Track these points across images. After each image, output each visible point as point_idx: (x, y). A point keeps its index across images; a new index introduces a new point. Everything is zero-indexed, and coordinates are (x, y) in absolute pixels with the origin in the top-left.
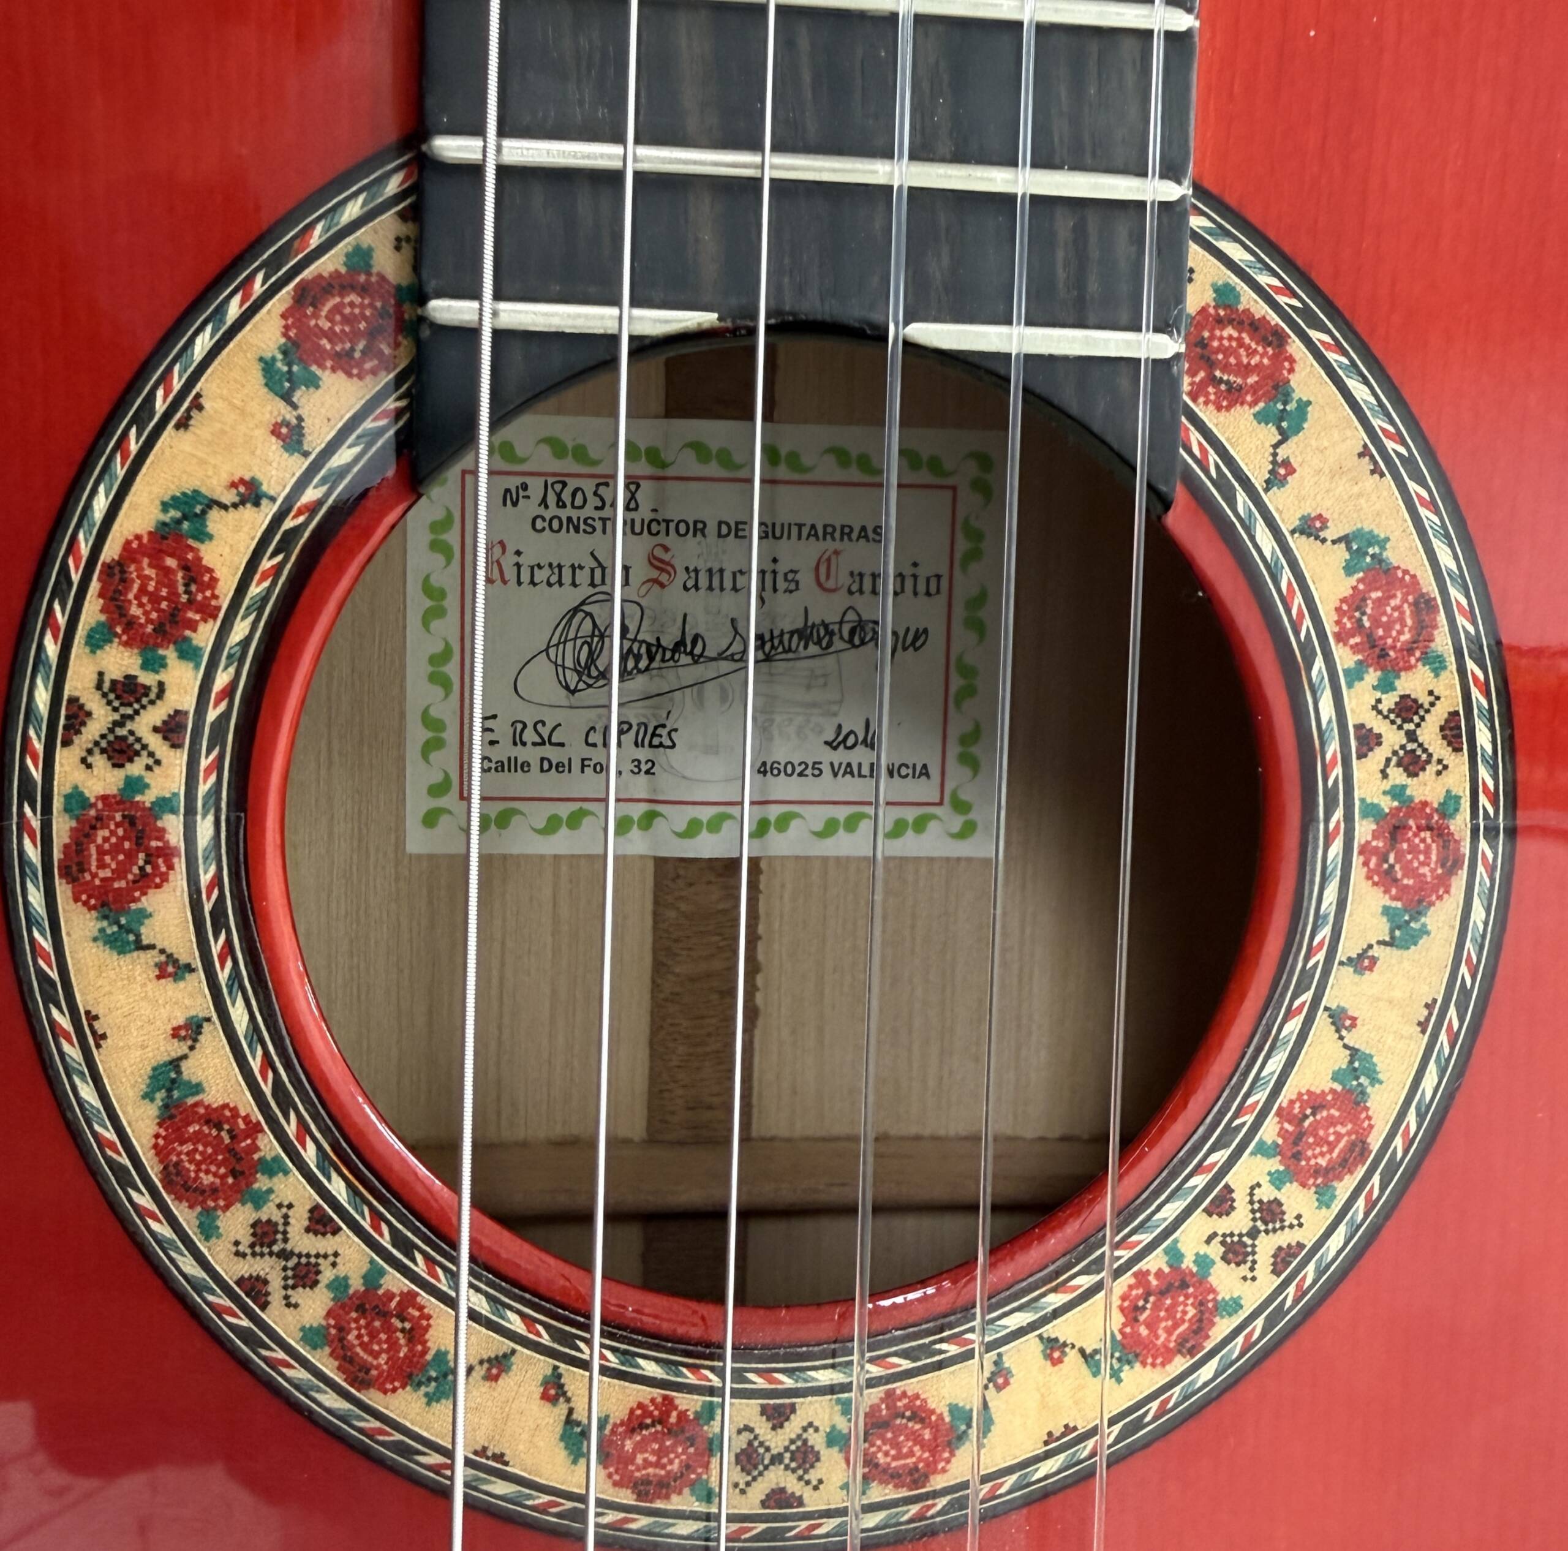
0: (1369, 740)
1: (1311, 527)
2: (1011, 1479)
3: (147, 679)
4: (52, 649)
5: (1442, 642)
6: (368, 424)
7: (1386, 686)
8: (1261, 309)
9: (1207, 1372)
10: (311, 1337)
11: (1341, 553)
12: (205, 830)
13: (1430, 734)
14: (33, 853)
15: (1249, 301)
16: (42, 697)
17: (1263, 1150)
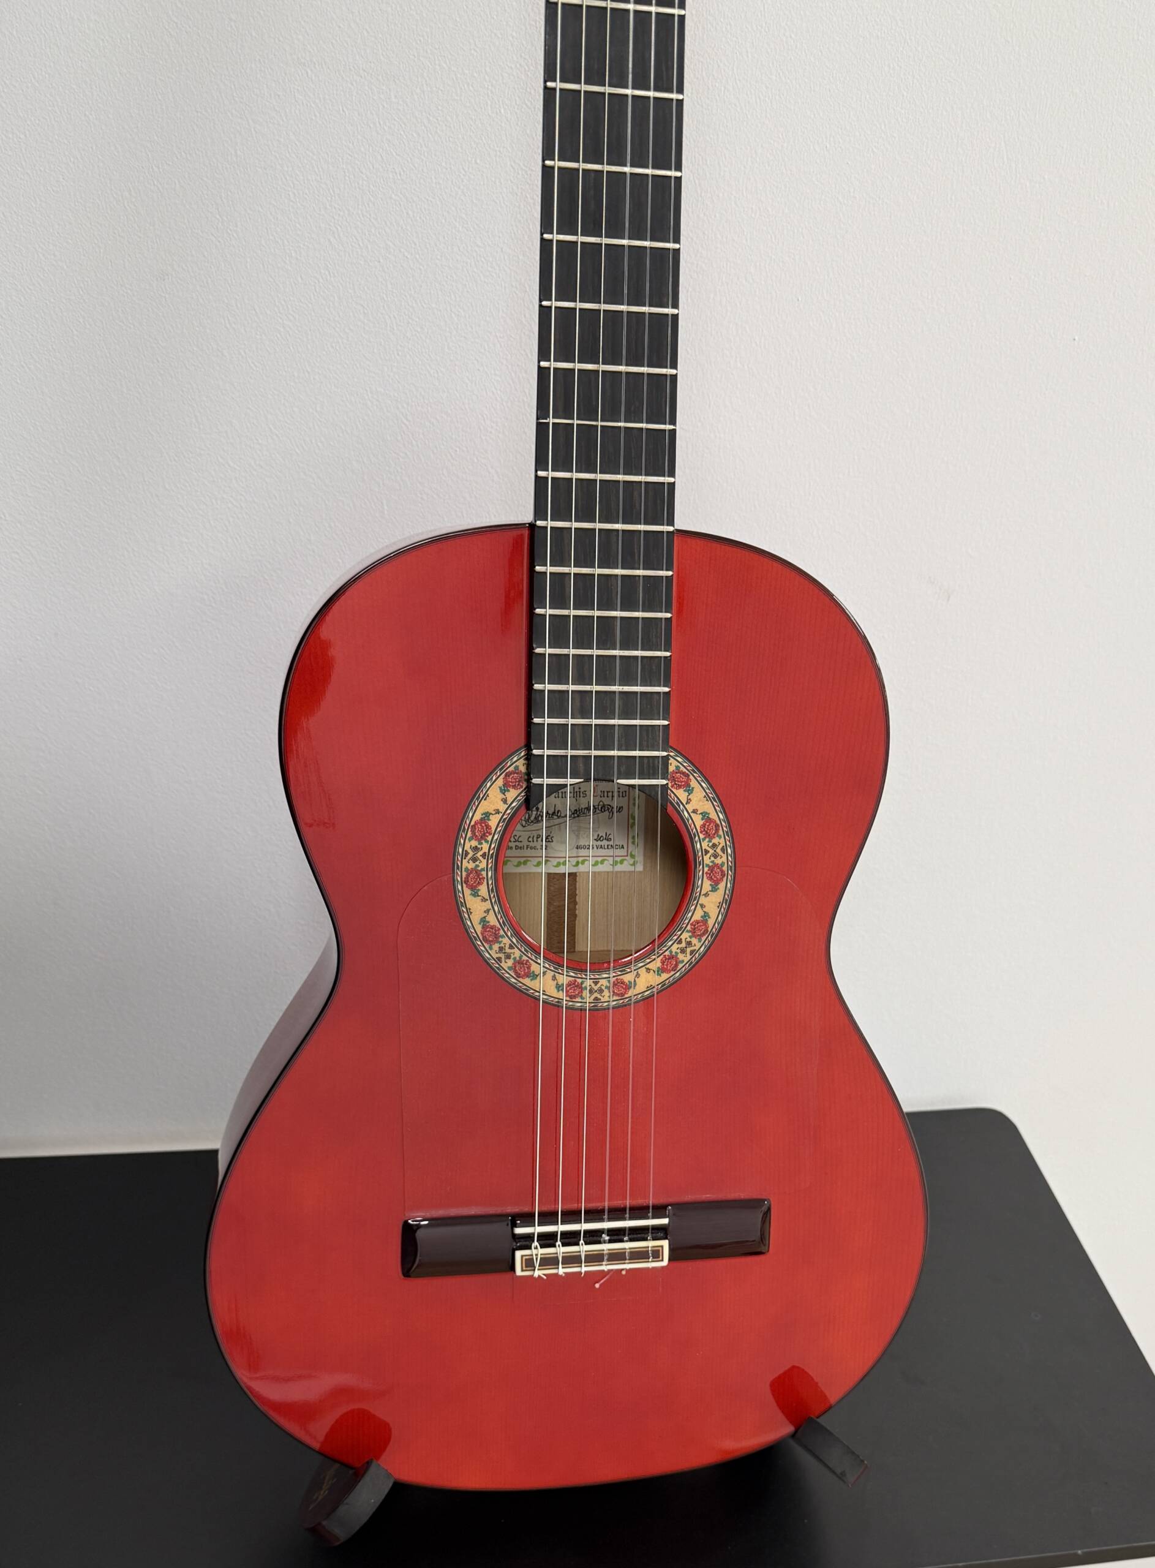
0: (707, 852)
1: (695, 811)
2: (640, 996)
3: (479, 846)
4: (462, 841)
5: (721, 833)
6: (519, 798)
7: (710, 841)
8: (685, 770)
9: (677, 974)
10: (509, 968)
11: (701, 816)
12: (490, 874)
13: (719, 850)
14: (459, 879)
15: (682, 768)
17: (688, 931)
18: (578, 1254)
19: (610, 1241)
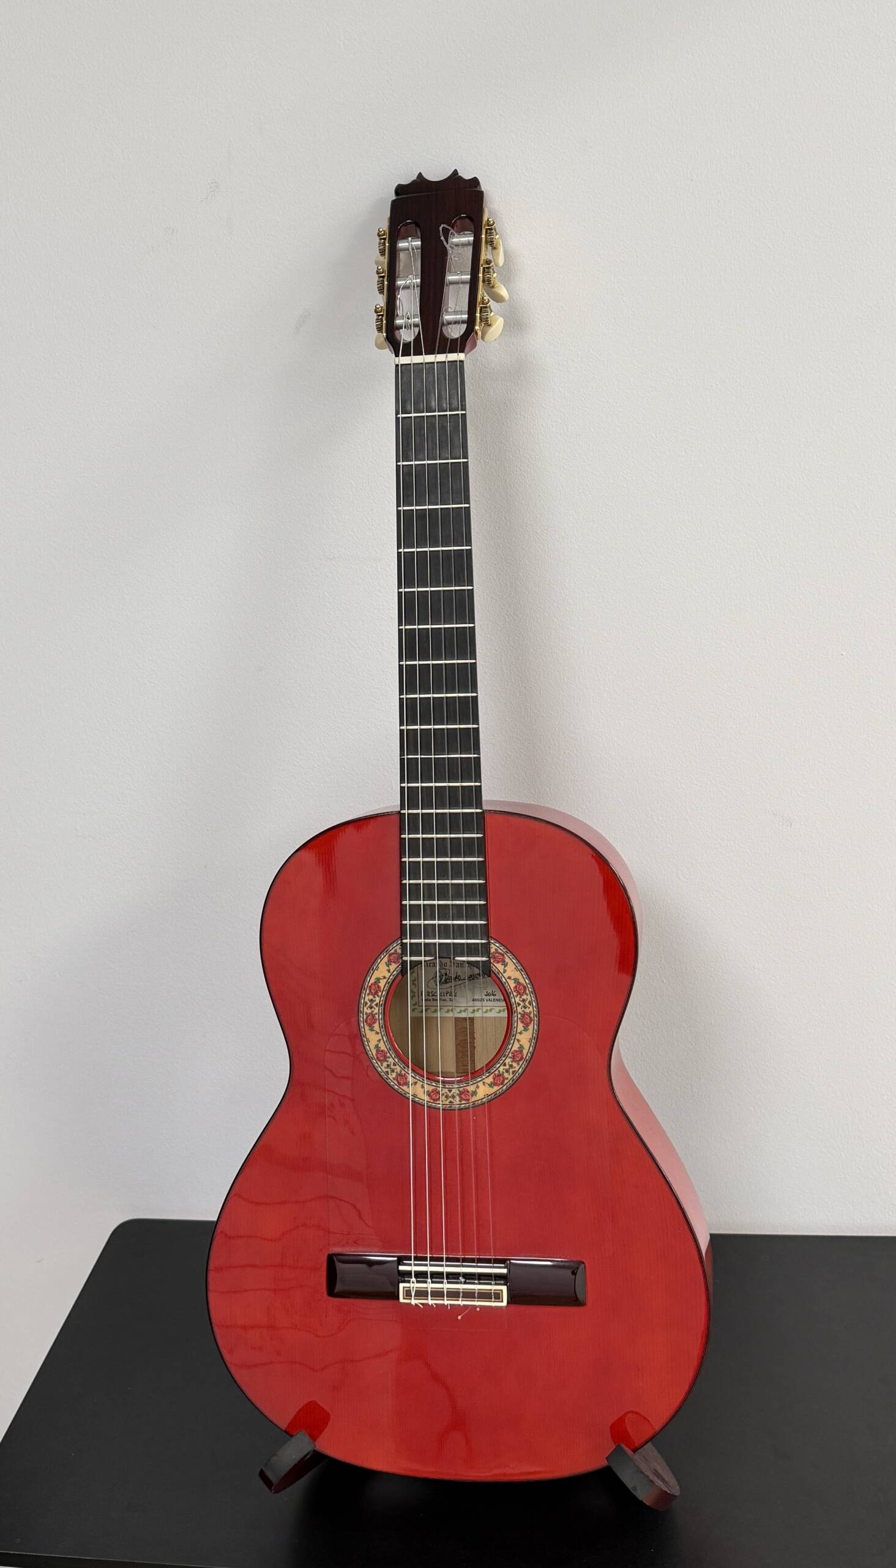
0: (519, 1004)
1: (509, 978)
2: (481, 1101)
3: (374, 999)
4: (363, 995)
5: (527, 992)
6: (398, 969)
7: (521, 997)
8: (501, 951)
9: (505, 1087)
10: (394, 1079)
11: (513, 981)
12: (381, 1017)
13: (527, 1003)
14: (362, 1019)
15: (499, 949)
16: (362, 1001)
17: (510, 1058)
18: (442, 1290)
19: (465, 1283)
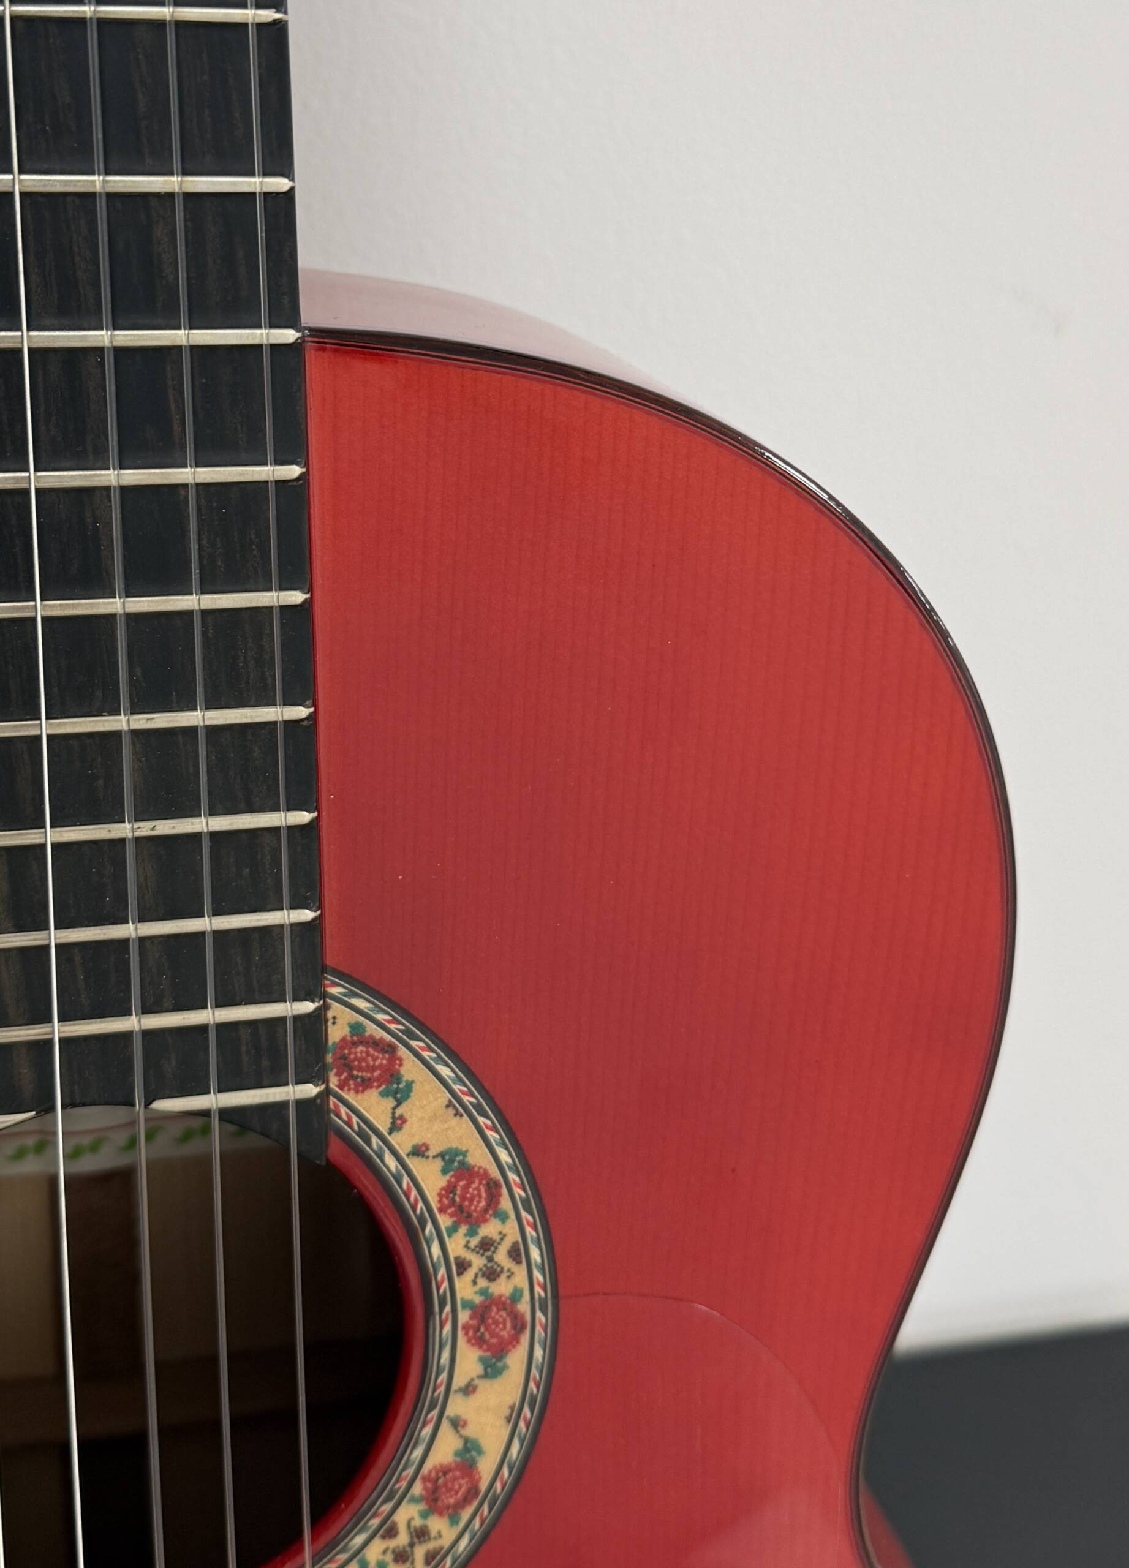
0: (463, 1266)
1: (419, 1151)
5: (505, 1203)
7: (472, 1233)
8: (379, 1033)
11: (439, 1164)
13: (501, 1256)
15: (372, 1030)
17: (414, 1500)
